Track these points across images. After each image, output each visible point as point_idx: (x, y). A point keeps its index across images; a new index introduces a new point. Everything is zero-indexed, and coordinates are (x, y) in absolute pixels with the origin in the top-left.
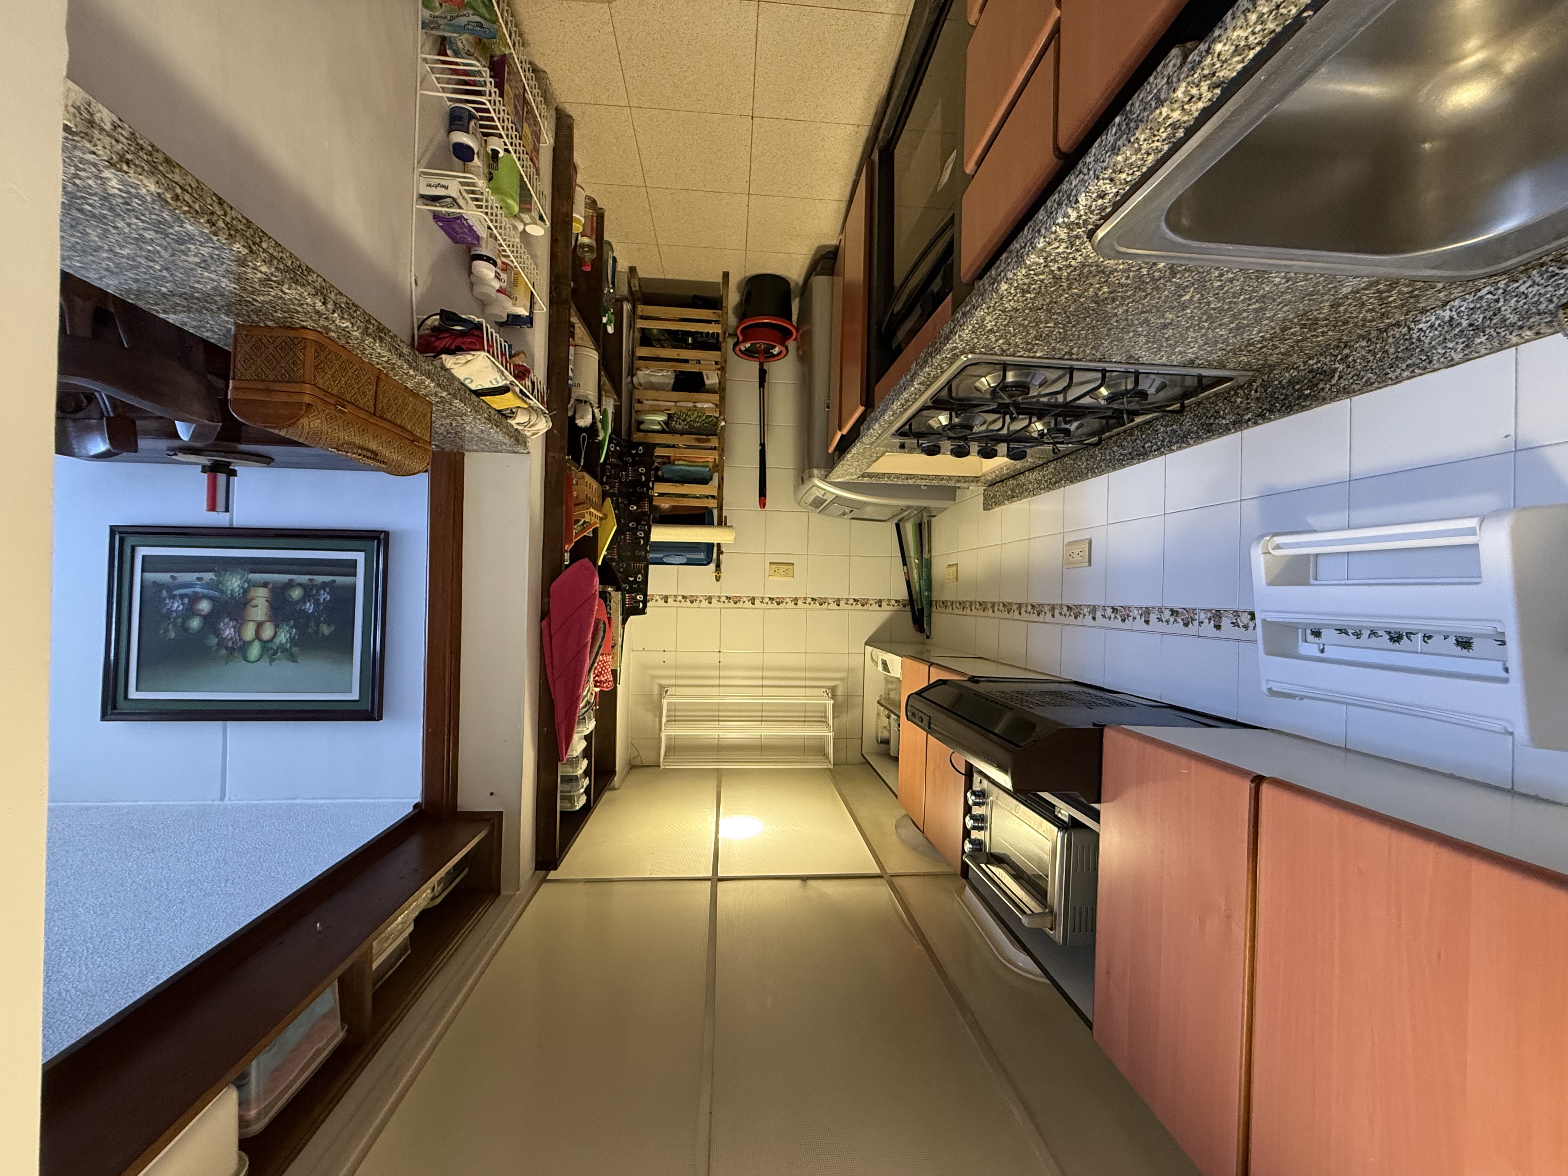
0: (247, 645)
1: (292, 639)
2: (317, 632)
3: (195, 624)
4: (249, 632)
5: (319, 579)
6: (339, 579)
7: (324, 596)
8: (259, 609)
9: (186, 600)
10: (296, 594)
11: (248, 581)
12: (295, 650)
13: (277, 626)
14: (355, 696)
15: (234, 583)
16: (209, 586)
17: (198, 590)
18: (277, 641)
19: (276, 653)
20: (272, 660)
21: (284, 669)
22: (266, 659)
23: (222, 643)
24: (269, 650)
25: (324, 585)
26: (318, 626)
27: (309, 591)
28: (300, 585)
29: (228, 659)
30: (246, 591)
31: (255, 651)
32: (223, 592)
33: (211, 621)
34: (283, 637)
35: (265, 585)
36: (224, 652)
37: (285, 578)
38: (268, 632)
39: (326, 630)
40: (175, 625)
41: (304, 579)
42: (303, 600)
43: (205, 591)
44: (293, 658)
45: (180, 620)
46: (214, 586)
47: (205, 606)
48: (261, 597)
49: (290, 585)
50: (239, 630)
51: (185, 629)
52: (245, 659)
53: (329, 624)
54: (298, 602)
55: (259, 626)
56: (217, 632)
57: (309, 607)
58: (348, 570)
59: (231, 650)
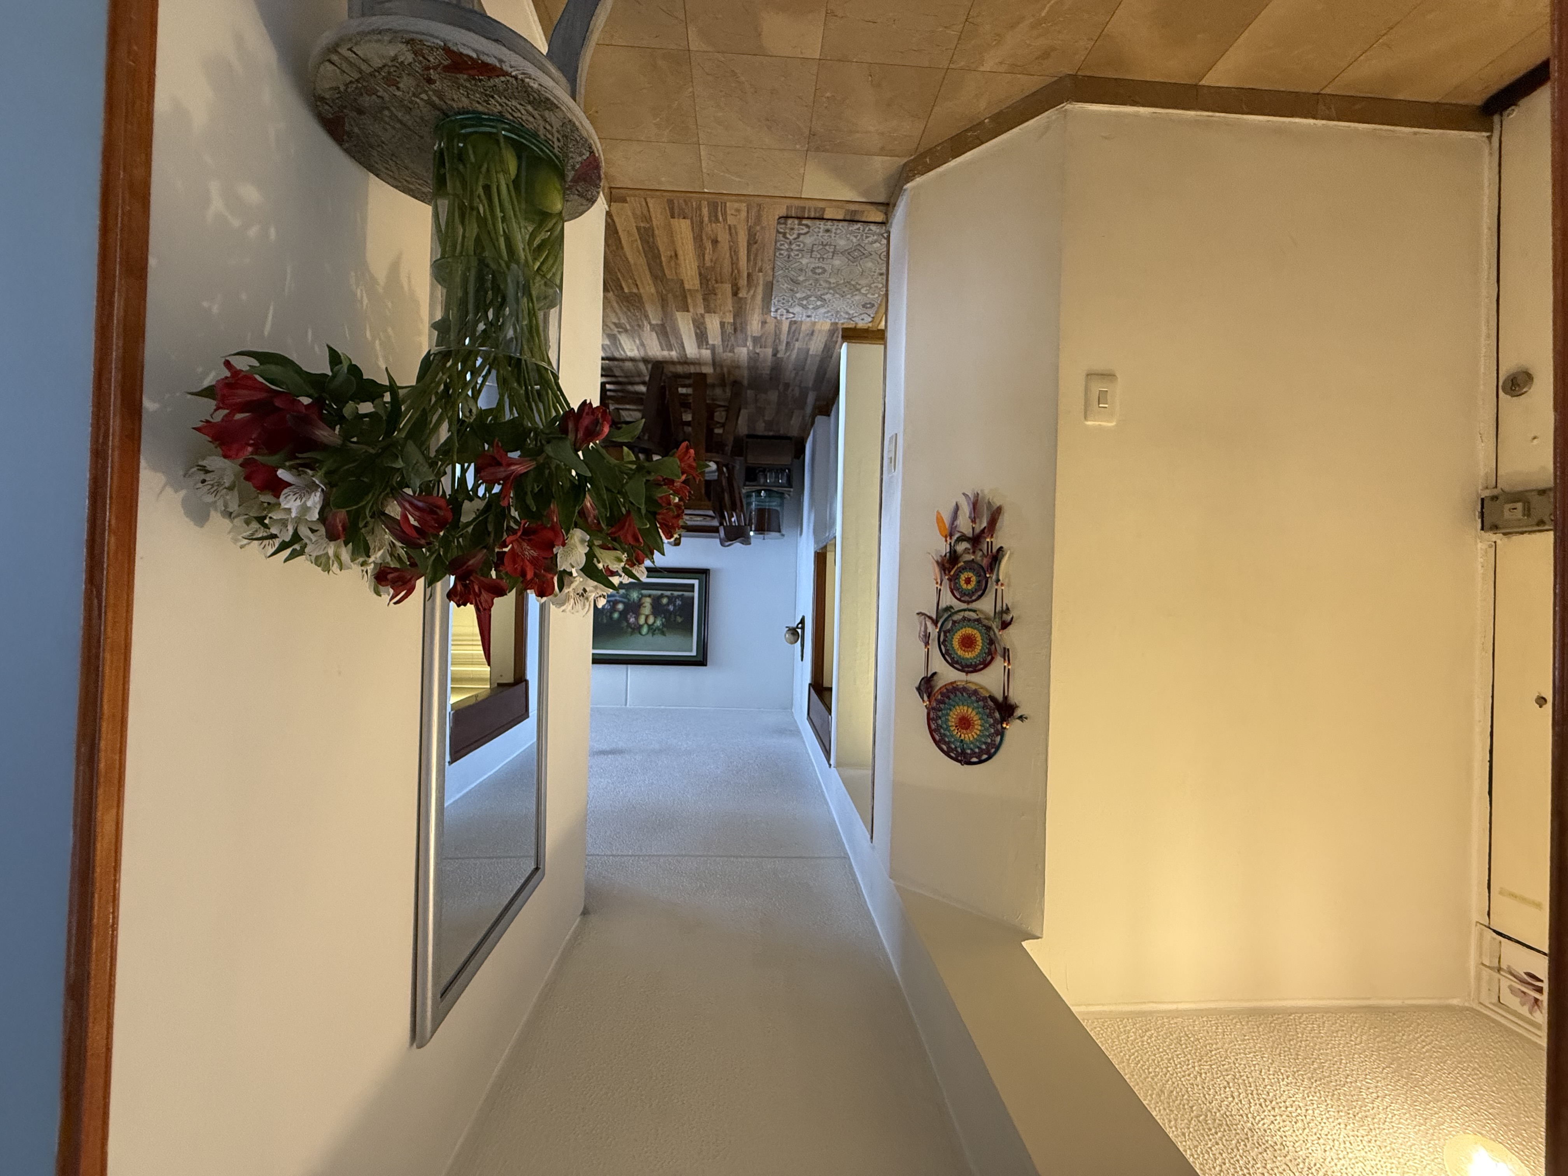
0: (641, 627)
1: (663, 624)
2: (675, 621)
3: (616, 615)
4: (642, 621)
5: (676, 593)
6: (686, 594)
7: (678, 602)
8: (647, 609)
9: (611, 603)
10: (665, 601)
11: (642, 594)
12: (665, 629)
13: (655, 617)
14: (694, 653)
15: (635, 595)
16: (622, 596)
17: (618, 598)
18: (655, 625)
19: (655, 630)
20: (653, 634)
21: (659, 639)
22: (650, 635)
23: (629, 625)
24: (652, 630)
25: (679, 596)
26: (675, 617)
27: (671, 599)
28: (667, 596)
29: (632, 633)
30: (640, 599)
31: (645, 630)
32: (629, 600)
33: (624, 614)
34: (658, 623)
35: (649, 596)
36: (630, 630)
37: (659, 592)
38: (651, 620)
39: (679, 619)
40: (606, 616)
41: (668, 593)
42: (668, 604)
43: (621, 599)
44: (663, 633)
45: (608, 614)
46: (625, 596)
47: (620, 607)
48: (647, 602)
49: (662, 596)
50: (637, 619)
51: (611, 618)
52: (640, 633)
53: (681, 617)
54: (665, 605)
55: (647, 617)
56: (627, 621)
57: (671, 608)
58: (691, 589)
59: (633, 629)
